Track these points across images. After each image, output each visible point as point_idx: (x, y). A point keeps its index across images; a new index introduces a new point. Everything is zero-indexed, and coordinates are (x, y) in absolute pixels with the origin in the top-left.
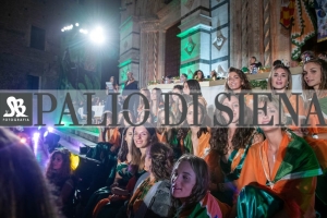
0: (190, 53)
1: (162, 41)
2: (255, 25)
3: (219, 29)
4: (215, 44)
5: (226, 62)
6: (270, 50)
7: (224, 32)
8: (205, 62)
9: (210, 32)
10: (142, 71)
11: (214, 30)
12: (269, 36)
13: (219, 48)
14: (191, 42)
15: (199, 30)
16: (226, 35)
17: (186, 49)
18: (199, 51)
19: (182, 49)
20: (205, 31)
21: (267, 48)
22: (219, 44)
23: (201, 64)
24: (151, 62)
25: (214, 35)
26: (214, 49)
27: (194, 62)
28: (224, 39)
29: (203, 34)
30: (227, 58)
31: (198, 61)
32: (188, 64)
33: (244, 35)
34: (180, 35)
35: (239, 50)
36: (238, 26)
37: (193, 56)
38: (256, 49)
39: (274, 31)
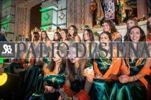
0: (47, 20)
1: (28, 13)
2: (78, 11)
3: (62, 10)
4: (60, 17)
5: (65, 26)
6: (84, 23)
7: (64, 12)
8: (54, 25)
9: (57, 11)
10: (16, 27)
11: (59, 10)
12: (84, 16)
13: (62, 19)
14: (48, 14)
15: (52, 9)
16: (65, 14)
17: (45, 18)
18: (52, 19)
19: (42, 18)
20: (55, 10)
21: (83, 22)
22: (62, 17)
23: (53, 26)
24: (22, 23)
25: (59, 13)
26: (59, 19)
27: (49, 25)
28: (64, 15)
29: (54, 11)
30: (65, 24)
31: (52, 24)
32: (46, 25)
33: (73, 15)
34: (41, 10)
35: (71, 21)
36: (71, 10)
37: (49, 21)
38: (78, 21)
39: (86, 15)
